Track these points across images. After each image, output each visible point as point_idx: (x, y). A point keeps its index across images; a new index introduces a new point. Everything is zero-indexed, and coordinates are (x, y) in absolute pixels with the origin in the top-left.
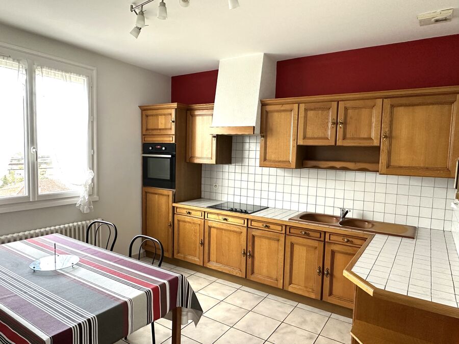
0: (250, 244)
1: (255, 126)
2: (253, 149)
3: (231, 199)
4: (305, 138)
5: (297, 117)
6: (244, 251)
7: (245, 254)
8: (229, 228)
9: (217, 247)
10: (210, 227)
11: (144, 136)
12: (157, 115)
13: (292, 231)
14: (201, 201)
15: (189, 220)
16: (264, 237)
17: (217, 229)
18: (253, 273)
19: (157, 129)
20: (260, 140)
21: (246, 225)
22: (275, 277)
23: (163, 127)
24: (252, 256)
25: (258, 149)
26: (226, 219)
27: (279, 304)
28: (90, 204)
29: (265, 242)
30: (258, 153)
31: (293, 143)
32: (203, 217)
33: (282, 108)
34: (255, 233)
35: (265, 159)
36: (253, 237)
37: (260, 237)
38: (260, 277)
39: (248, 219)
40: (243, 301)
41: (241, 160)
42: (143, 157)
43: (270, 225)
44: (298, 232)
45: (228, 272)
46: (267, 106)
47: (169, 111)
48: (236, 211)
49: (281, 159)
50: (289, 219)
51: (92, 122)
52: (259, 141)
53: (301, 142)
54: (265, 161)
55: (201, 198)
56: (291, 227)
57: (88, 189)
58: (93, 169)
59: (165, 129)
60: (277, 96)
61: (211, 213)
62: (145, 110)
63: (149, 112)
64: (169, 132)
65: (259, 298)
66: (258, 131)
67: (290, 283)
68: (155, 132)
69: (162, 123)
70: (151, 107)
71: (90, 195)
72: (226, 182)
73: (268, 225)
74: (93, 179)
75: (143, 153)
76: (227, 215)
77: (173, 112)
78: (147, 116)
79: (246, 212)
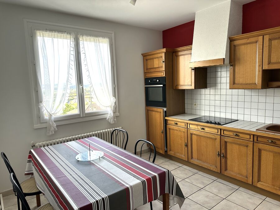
0: (223, 148)
1: (225, 58)
2: (224, 77)
3: (207, 114)
4: (269, 63)
5: (262, 46)
6: (219, 153)
7: (219, 155)
8: (206, 135)
9: (197, 149)
10: (192, 134)
11: (145, 73)
12: (153, 59)
13: (259, 139)
14: (185, 115)
15: (176, 129)
16: (234, 143)
17: (197, 135)
18: (226, 169)
19: (154, 68)
20: (230, 68)
21: (219, 133)
22: (245, 174)
23: (157, 66)
24: (225, 157)
25: (228, 75)
26: (203, 129)
27: (249, 196)
28: (114, 118)
29: (236, 147)
30: (228, 79)
31: (259, 68)
32: (186, 127)
33: (248, 41)
34: (227, 139)
35: (234, 83)
36: (226, 142)
37: (231, 143)
38: (232, 173)
39: (221, 129)
40: (219, 191)
41: (214, 85)
42: (145, 87)
43: (239, 134)
44: (265, 140)
45: (207, 168)
46: (235, 42)
47: (161, 55)
48: (211, 123)
49: (248, 82)
50: (257, 130)
51: (113, 67)
52: (228, 69)
53: (266, 67)
54: (234, 85)
55: (185, 113)
56: (258, 136)
57: (113, 108)
58: (115, 96)
59: (159, 67)
60: (243, 32)
61: (192, 124)
62: (145, 56)
63: (148, 57)
64: (161, 69)
65: (232, 189)
66: (227, 61)
67: (259, 180)
68: (152, 70)
69: (156, 64)
70: (149, 54)
71: (114, 113)
72: (203, 102)
73: (238, 134)
74: (115, 103)
75: (145, 85)
76: (204, 126)
77: (163, 55)
78: (147, 60)
79: (219, 124)
